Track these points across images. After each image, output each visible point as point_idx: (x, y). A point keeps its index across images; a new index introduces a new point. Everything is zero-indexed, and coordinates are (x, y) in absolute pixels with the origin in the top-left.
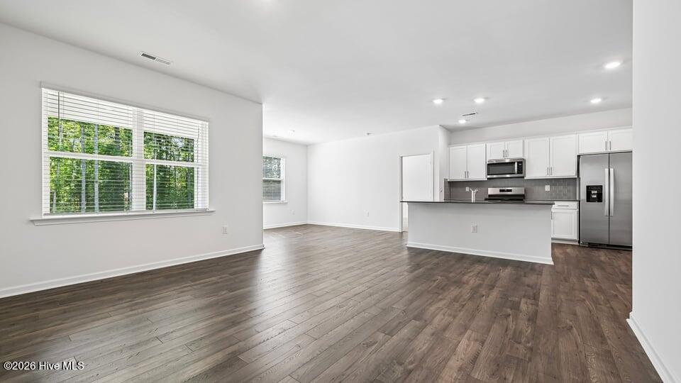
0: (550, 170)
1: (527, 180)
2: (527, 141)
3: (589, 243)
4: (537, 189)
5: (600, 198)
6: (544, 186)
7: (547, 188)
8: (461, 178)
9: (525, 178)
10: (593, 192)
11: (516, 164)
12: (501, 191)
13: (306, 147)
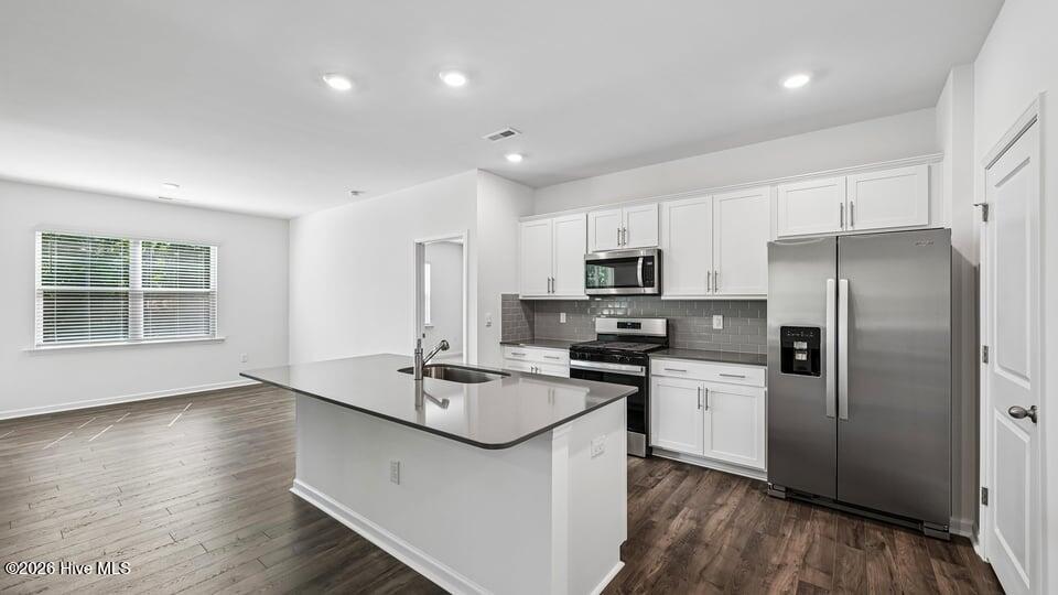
0: (713, 278)
1: (668, 301)
2: (666, 205)
3: (788, 490)
4: (695, 323)
5: (814, 365)
6: (710, 316)
7: (717, 322)
8: (539, 292)
9: (663, 298)
10: (798, 345)
11: (640, 261)
12: (620, 325)
13: (286, 223)
